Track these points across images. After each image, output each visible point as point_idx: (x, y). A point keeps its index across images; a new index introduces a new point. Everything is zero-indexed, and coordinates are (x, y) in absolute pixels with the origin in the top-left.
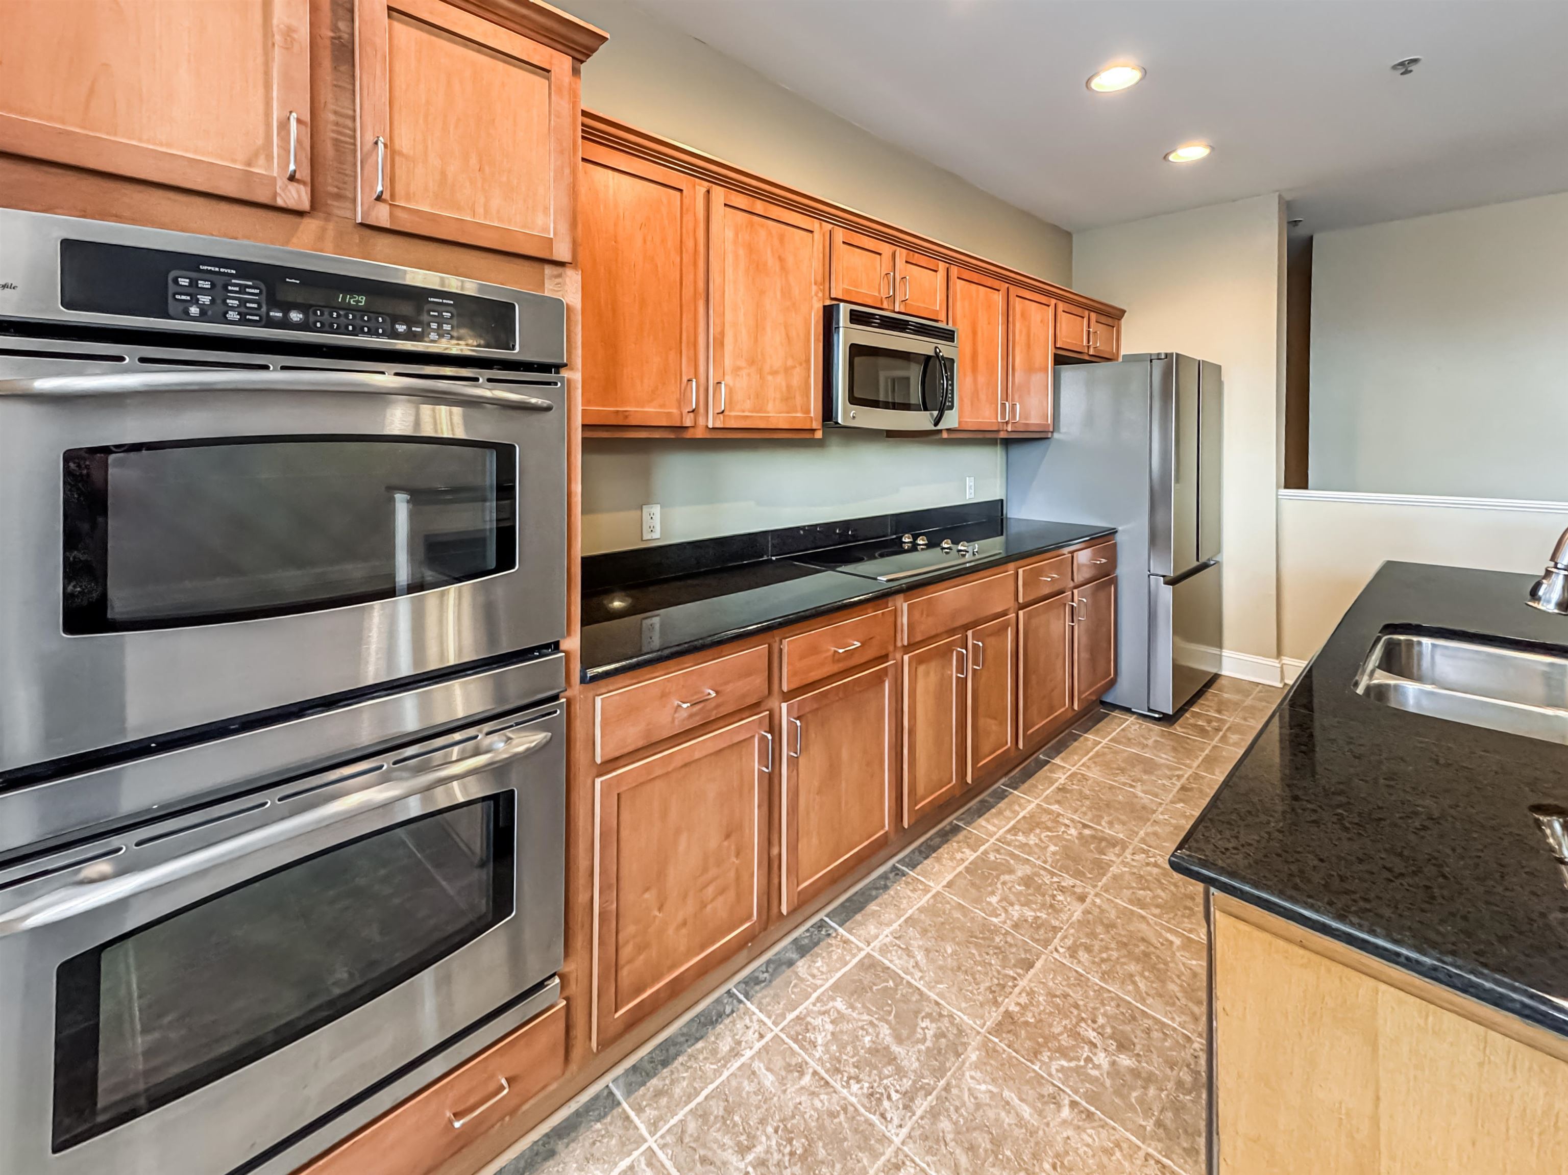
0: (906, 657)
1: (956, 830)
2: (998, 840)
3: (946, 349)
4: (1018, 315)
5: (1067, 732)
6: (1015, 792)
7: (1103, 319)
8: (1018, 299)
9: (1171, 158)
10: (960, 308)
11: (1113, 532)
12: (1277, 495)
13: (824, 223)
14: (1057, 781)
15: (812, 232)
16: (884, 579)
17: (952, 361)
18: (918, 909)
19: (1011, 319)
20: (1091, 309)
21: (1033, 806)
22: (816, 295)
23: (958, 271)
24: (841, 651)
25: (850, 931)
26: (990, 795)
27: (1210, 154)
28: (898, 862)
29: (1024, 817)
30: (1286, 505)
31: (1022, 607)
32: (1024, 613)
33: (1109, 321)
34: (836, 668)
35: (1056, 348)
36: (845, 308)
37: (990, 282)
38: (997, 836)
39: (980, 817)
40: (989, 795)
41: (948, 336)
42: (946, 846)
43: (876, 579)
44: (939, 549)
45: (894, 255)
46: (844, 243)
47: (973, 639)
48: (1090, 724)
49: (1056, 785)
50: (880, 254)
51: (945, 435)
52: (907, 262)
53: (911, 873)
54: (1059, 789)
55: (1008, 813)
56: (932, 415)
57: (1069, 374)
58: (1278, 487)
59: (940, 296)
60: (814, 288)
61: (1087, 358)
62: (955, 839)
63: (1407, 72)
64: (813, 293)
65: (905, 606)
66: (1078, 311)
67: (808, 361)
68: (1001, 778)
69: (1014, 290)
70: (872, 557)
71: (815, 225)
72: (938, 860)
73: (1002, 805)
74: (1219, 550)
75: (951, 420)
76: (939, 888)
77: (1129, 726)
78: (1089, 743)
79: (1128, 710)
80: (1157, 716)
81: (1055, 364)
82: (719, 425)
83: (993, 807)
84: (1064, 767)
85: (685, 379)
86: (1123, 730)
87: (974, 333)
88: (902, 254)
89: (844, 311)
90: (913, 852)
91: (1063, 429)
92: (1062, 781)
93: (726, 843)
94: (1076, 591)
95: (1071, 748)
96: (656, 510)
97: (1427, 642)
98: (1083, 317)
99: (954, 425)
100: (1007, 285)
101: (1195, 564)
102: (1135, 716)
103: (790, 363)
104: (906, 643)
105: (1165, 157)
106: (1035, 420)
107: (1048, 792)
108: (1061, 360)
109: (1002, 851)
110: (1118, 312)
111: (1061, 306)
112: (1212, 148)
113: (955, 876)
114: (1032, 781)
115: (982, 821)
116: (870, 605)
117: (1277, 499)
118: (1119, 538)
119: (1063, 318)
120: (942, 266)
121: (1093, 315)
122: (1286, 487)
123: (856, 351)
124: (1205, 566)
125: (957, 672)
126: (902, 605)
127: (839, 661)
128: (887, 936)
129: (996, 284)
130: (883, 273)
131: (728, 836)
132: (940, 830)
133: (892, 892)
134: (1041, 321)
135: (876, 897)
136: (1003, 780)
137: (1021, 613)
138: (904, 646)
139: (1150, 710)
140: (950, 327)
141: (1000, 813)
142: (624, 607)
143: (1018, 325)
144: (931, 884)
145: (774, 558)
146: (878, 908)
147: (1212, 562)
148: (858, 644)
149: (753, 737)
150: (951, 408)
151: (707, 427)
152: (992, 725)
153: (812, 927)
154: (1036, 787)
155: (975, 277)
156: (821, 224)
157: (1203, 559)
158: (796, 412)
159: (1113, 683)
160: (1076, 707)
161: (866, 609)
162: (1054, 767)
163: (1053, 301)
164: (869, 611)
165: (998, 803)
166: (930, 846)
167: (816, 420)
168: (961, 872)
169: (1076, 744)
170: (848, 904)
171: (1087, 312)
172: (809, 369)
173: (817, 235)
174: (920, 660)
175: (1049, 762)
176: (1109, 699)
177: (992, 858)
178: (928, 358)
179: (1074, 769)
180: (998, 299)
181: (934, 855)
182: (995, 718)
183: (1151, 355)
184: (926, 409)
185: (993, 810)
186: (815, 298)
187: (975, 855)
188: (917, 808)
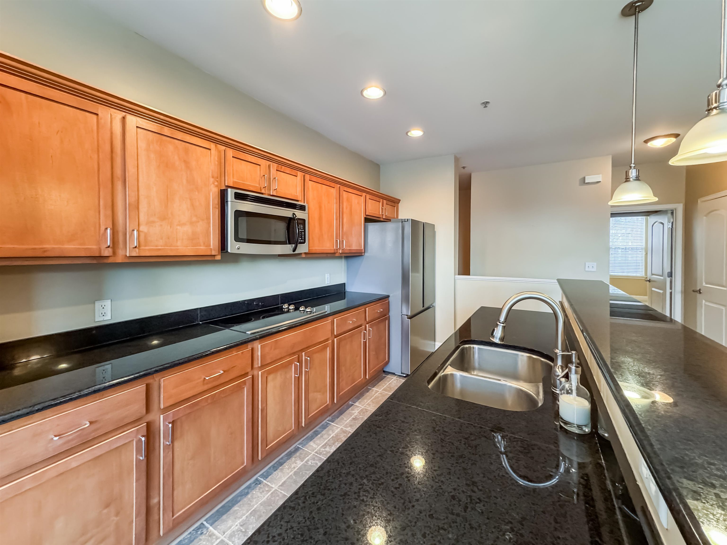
0: (260, 373)
1: (297, 449)
2: (316, 452)
3: (299, 214)
4: (345, 200)
5: (365, 388)
6: (333, 424)
7: (390, 203)
8: (344, 192)
9: (409, 134)
10: (311, 194)
11: (388, 297)
12: (455, 278)
13: (218, 145)
14: (354, 414)
15: (210, 149)
16: (249, 333)
17: (304, 220)
18: (260, 504)
19: (341, 201)
20: (383, 198)
21: (339, 430)
22: (213, 183)
23: (310, 177)
24: (207, 378)
25: (215, 528)
26: (320, 428)
27: (424, 134)
28: (259, 476)
29: (333, 437)
30: (458, 282)
31: (336, 337)
32: (337, 339)
33: (393, 204)
34: (206, 387)
35: (366, 215)
36: (231, 192)
37: (328, 183)
38: (315, 451)
39: (311, 441)
40: (318, 428)
41: (302, 208)
42: (288, 461)
43: (245, 333)
44: (299, 311)
45: (269, 166)
46: (233, 157)
47: (305, 356)
48: (376, 382)
49: (353, 417)
50: (260, 165)
51: (304, 256)
52: (277, 170)
53: (264, 481)
54: (353, 419)
55: (325, 436)
56: (292, 246)
57: (372, 227)
58: (455, 275)
59: (299, 189)
60: (212, 180)
61: (382, 220)
62: (295, 456)
63: (486, 107)
64: (211, 183)
65: (259, 346)
66: (378, 199)
67: (208, 219)
68: (327, 417)
69: (342, 188)
70: (258, 319)
71: (212, 146)
72: (282, 469)
73: (324, 432)
74: (434, 301)
75: (302, 249)
76: (276, 488)
77: (392, 382)
78: (373, 393)
79: (394, 374)
80: (405, 375)
81: (365, 223)
82: (134, 254)
83: (319, 434)
84: (359, 407)
85: (103, 228)
86: (390, 384)
87: (320, 207)
88: (274, 166)
89: (230, 193)
90: (270, 468)
91: (369, 251)
92: (356, 414)
93: (105, 511)
94: (367, 325)
95: (365, 396)
96: (108, 303)
97: (476, 346)
98: (380, 202)
99: (307, 251)
100: (339, 185)
101: (422, 309)
102: (397, 376)
103: (194, 219)
104: (260, 365)
105: (407, 133)
106: (354, 247)
107: (348, 421)
108: (368, 220)
109: (316, 458)
110: (398, 201)
111: (368, 196)
112: (424, 133)
113: (287, 478)
114: (342, 416)
115: (311, 443)
116: (235, 349)
117: (455, 280)
118: (391, 299)
119: (370, 202)
120: (300, 174)
121: (385, 201)
122: (459, 275)
123: (238, 214)
124: (428, 308)
125: (295, 374)
126: (258, 346)
127: (207, 384)
128: (237, 525)
129: (332, 184)
130: (262, 175)
131: (107, 506)
132: (288, 452)
133: (249, 496)
134: (358, 203)
135: (239, 501)
136: (328, 419)
137: (335, 339)
138: (259, 367)
139: (402, 373)
140: (305, 204)
141: (322, 437)
142: (66, 367)
143: (345, 204)
144: (273, 486)
145: (201, 323)
146: (238, 508)
147: (431, 306)
148: (222, 372)
149: (133, 440)
150: (304, 243)
151: (126, 255)
152: (318, 396)
153: (193, 530)
154: (343, 419)
155: (320, 180)
156: (216, 146)
157: (426, 306)
158: (200, 246)
159: (387, 363)
160: (367, 377)
161: (232, 351)
162: (355, 407)
163: (364, 194)
164: (234, 352)
165: (322, 431)
166: (280, 463)
167: (214, 250)
168: (291, 475)
169: (368, 394)
170: (221, 509)
171: (381, 200)
172: (209, 223)
173: (213, 151)
174: (269, 372)
175: (353, 405)
176: (386, 369)
177: (310, 463)
178: (290, 218)
179: (363, 407)
180: (333, 192)
181: (280, 468)
182: (320, 392)
183: (402, 219)
184: (289, 244)
185: (319, 436)
186: (212, 185)
187: (302, 463)
188: (267, 449)
